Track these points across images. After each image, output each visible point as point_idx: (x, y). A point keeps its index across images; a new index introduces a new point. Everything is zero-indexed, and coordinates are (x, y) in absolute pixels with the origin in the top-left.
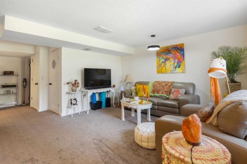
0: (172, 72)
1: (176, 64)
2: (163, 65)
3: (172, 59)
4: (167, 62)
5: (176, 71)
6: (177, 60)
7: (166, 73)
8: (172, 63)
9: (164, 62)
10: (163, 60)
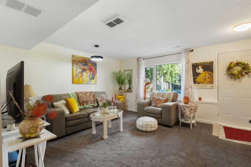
0: (88, 83)
1: (91, 76)
2: (80, 76)
3: (88, 71)
4: (84, 73)
5: (90, 83)
6: (92, 73)
7: (83, 83)
8: (88, 75)
9: (81, 73)
10: (80, 70)
